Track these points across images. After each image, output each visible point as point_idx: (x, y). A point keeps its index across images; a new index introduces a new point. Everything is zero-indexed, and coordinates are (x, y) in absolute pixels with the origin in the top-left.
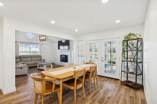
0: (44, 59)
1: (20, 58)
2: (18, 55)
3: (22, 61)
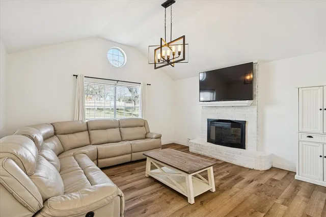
0: (159, 133)
1: (88, 130)
2: (80, 119)
3: (93, 142)
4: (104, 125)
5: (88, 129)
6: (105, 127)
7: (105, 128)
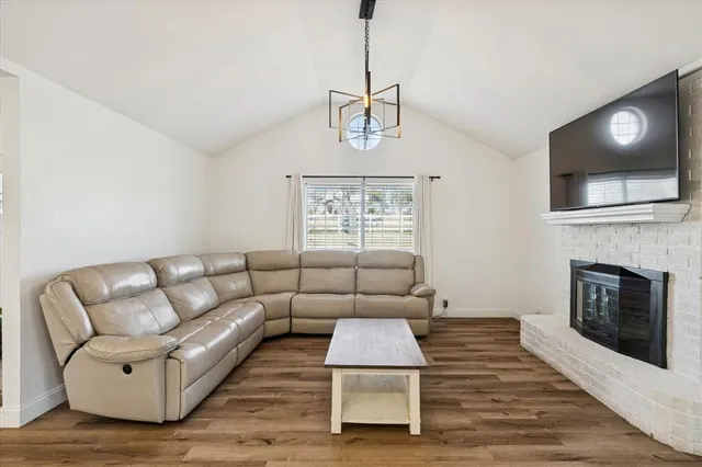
1: (300, 267)
3: (303, 288)
4: (325, 260)
5: (300, 265)
6: (328, 264)
7: (328, 267)
